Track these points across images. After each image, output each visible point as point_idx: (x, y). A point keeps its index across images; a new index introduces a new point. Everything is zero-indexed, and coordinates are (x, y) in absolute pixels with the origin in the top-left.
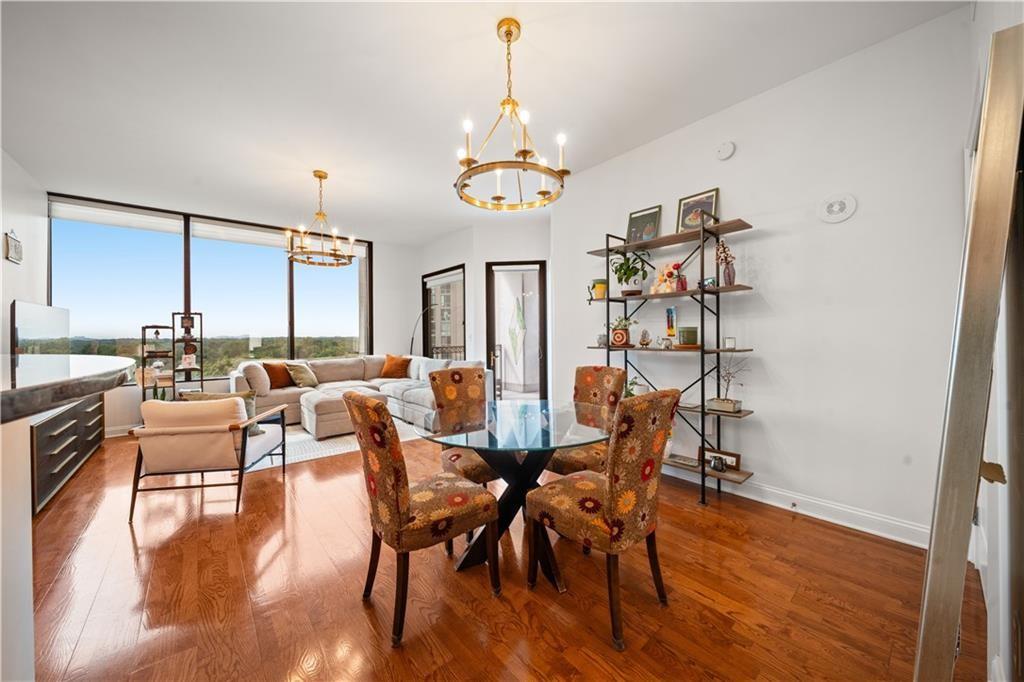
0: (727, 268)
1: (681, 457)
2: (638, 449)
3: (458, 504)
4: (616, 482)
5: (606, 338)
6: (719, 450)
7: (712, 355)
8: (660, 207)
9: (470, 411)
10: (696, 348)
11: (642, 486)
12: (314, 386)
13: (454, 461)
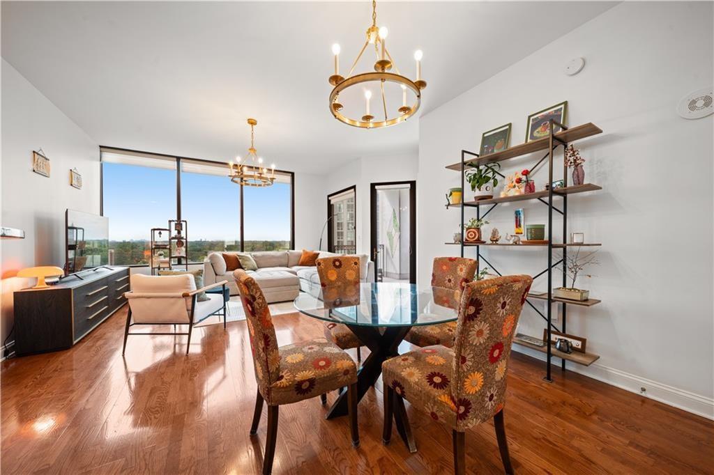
0: (576, 169)
1: (527, 337)
2: (486, 332)
3: (321, 367)
4: (463, 363)
5: (460, 236)
6: (564, 334)
7: (558, 249)
8: (510, 125)
9: (347, 290)
10: (544, 243)
11: (490, 368)
12: (255, 270)
13: (330, 329)
